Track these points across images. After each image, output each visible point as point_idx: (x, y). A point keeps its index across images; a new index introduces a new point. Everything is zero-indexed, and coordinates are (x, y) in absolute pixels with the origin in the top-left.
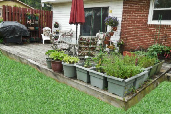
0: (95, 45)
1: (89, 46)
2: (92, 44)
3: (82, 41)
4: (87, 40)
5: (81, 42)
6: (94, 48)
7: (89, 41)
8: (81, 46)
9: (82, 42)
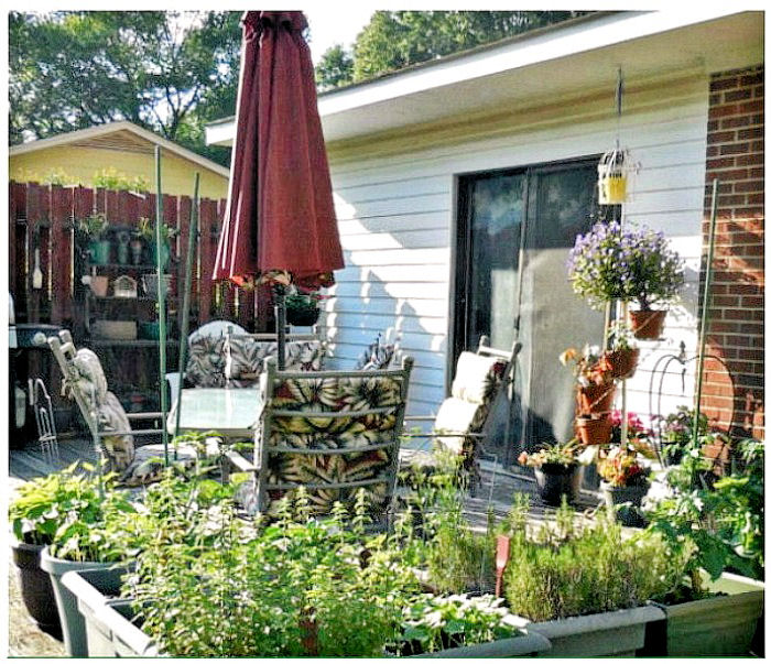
0: (386, 436)
1: (341, 444)
2: (368, 428)
3: (291, 408)
4: (326, 398)
5: (286, 412)
6: (383, 454)
7: (340, 403)
8: (284, 447)
9: (288, 419)
